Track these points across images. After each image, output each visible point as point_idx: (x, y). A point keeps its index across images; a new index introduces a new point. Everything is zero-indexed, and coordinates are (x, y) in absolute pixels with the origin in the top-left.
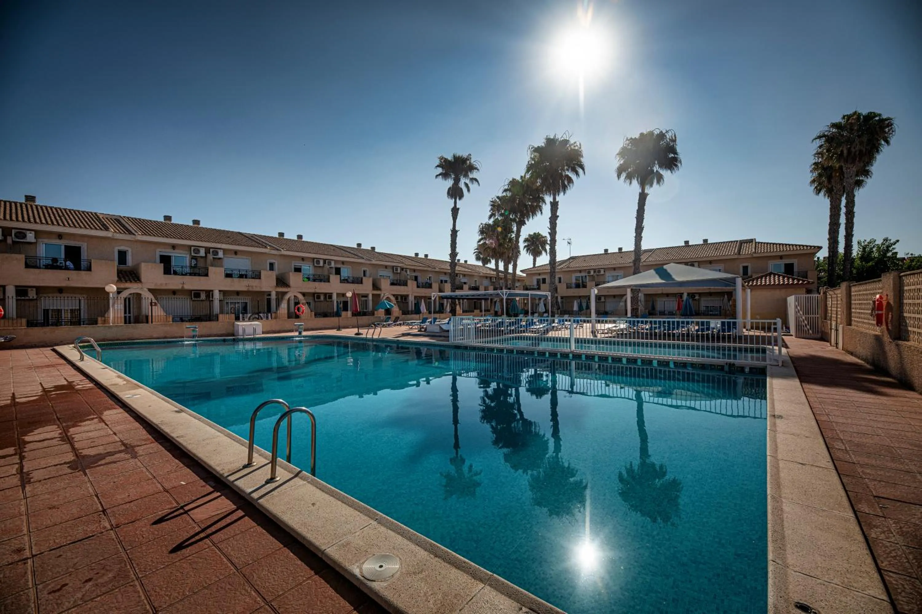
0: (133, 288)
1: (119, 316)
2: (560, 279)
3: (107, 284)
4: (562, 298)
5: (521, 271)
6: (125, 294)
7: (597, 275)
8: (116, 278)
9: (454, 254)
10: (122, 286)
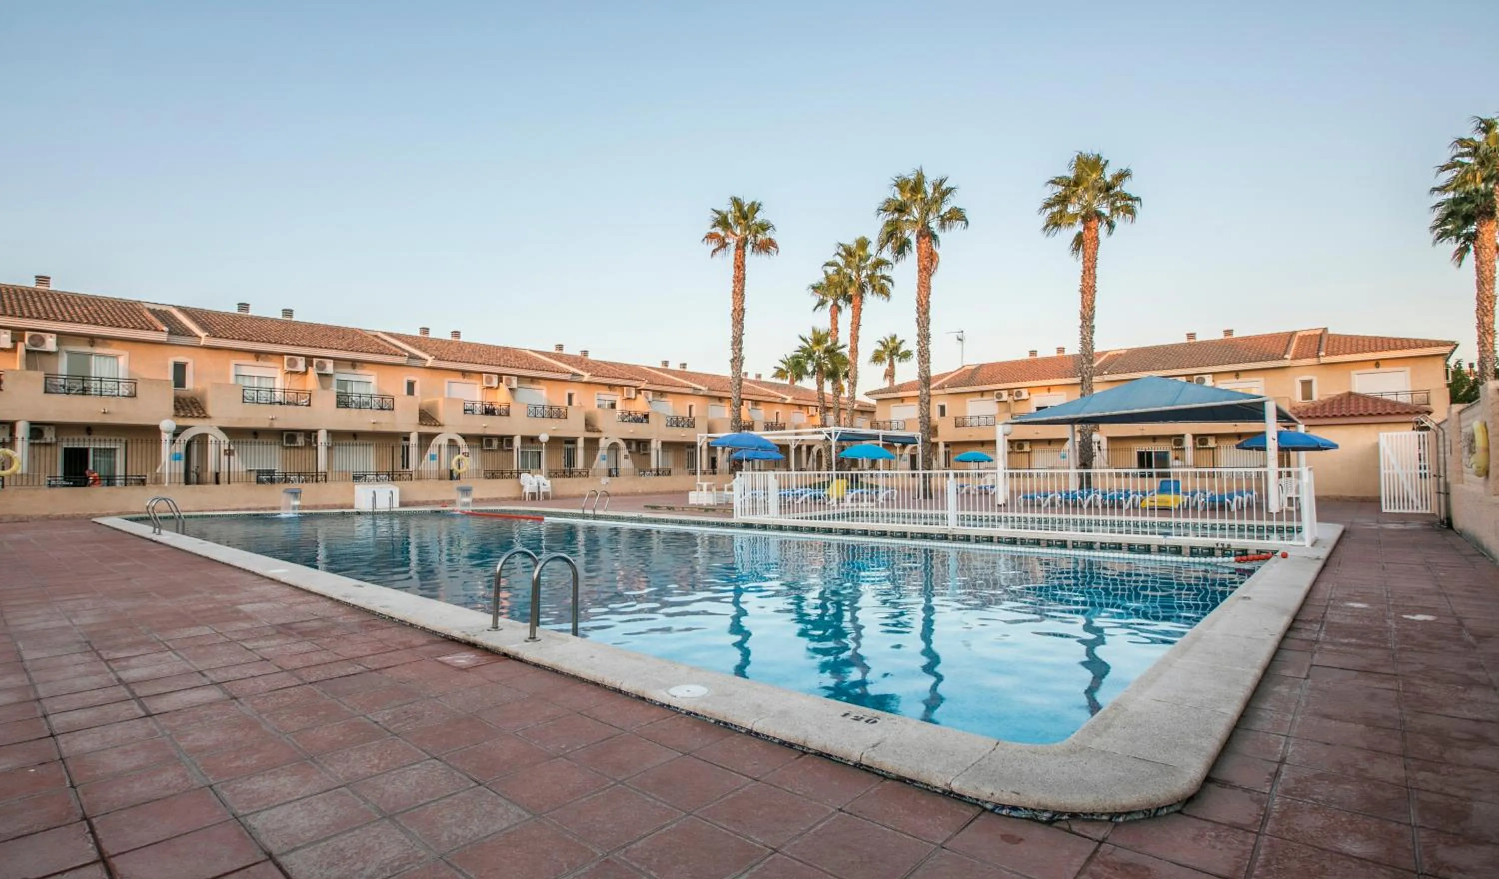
0: (198, 426)
1: (178, 472)
2: (943, 408)
3: (162, 419)
4: (947, 445)
5: (867, 394)
6: (186, 436)
7: (1015, 401)
8: (172, 411)
9: (737, 361)
10: (182, 422)
